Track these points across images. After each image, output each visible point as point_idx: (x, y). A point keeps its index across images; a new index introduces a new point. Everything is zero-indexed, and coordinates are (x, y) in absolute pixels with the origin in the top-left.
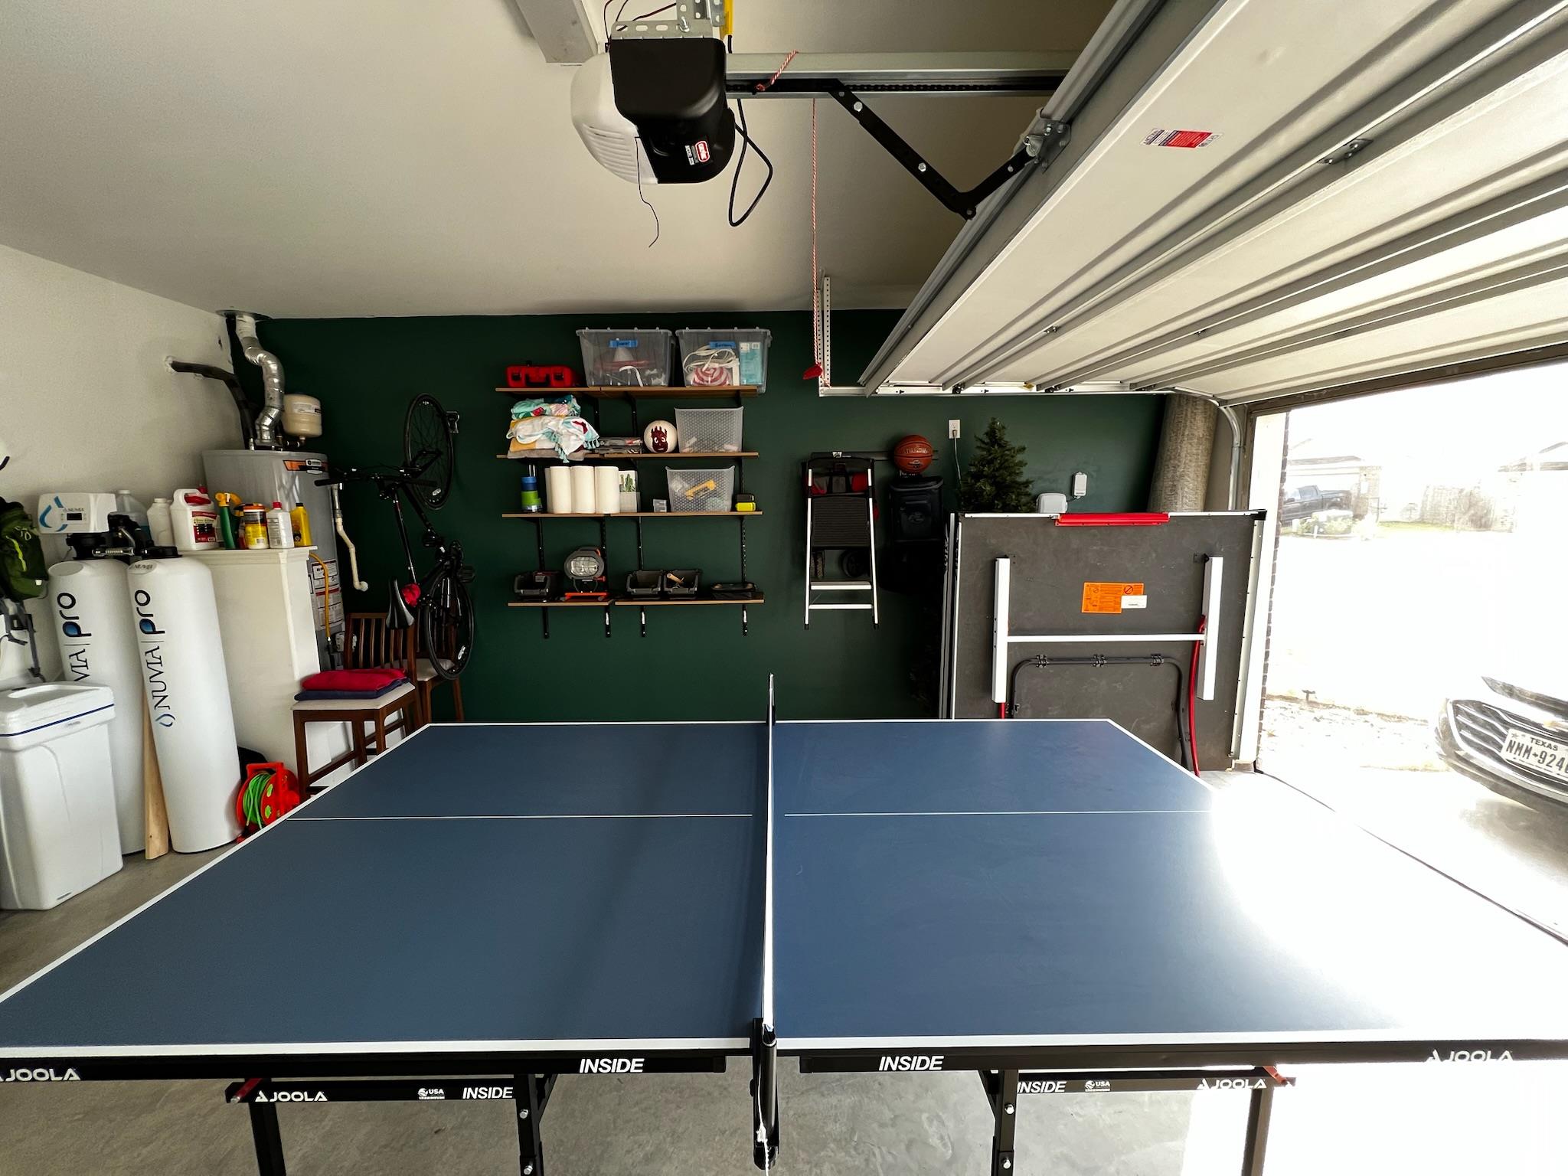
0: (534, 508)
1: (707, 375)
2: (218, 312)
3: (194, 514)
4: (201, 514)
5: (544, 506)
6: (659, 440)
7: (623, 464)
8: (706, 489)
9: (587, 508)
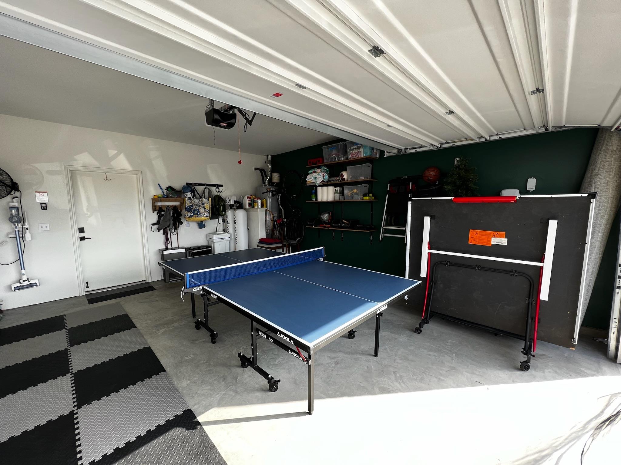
0: (314, 199)
1: (353, 155)
2: (265, 155)
3: (248, 201)
4: (249, 201)
5: (316, 199)
6: (342, 177)
7: (335, 185)
8: (354, 192)
9: (325, 199)
